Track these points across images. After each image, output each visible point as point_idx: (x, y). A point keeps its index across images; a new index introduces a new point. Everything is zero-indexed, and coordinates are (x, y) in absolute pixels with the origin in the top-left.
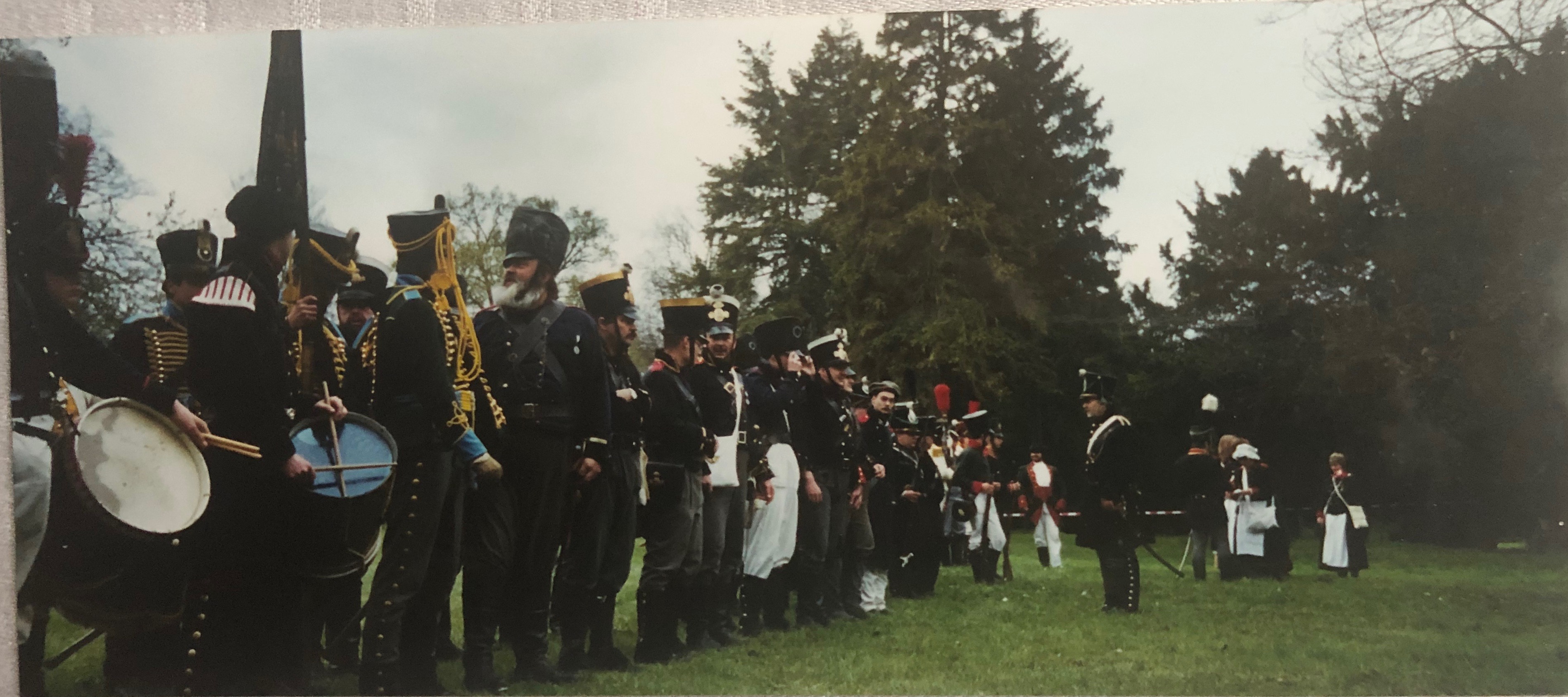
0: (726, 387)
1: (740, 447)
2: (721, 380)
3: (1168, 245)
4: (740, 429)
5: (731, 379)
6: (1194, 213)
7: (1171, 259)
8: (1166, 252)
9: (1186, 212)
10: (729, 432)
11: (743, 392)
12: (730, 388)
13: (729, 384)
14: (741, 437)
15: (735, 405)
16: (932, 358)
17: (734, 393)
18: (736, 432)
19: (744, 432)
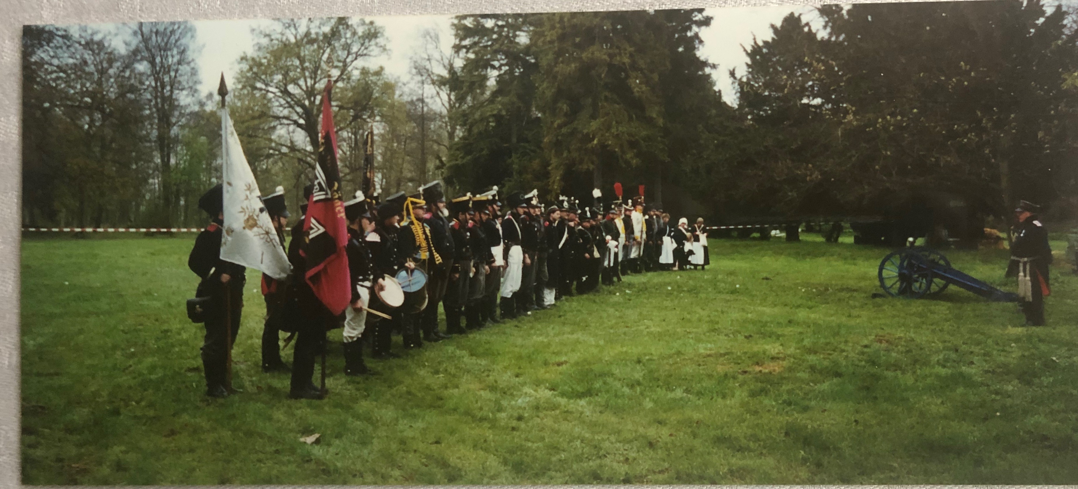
3: (734, 70)
6: (749, 51)
7: (735, 78)
8: (732, 74)
9: (745, 50)
16: (595, 142)
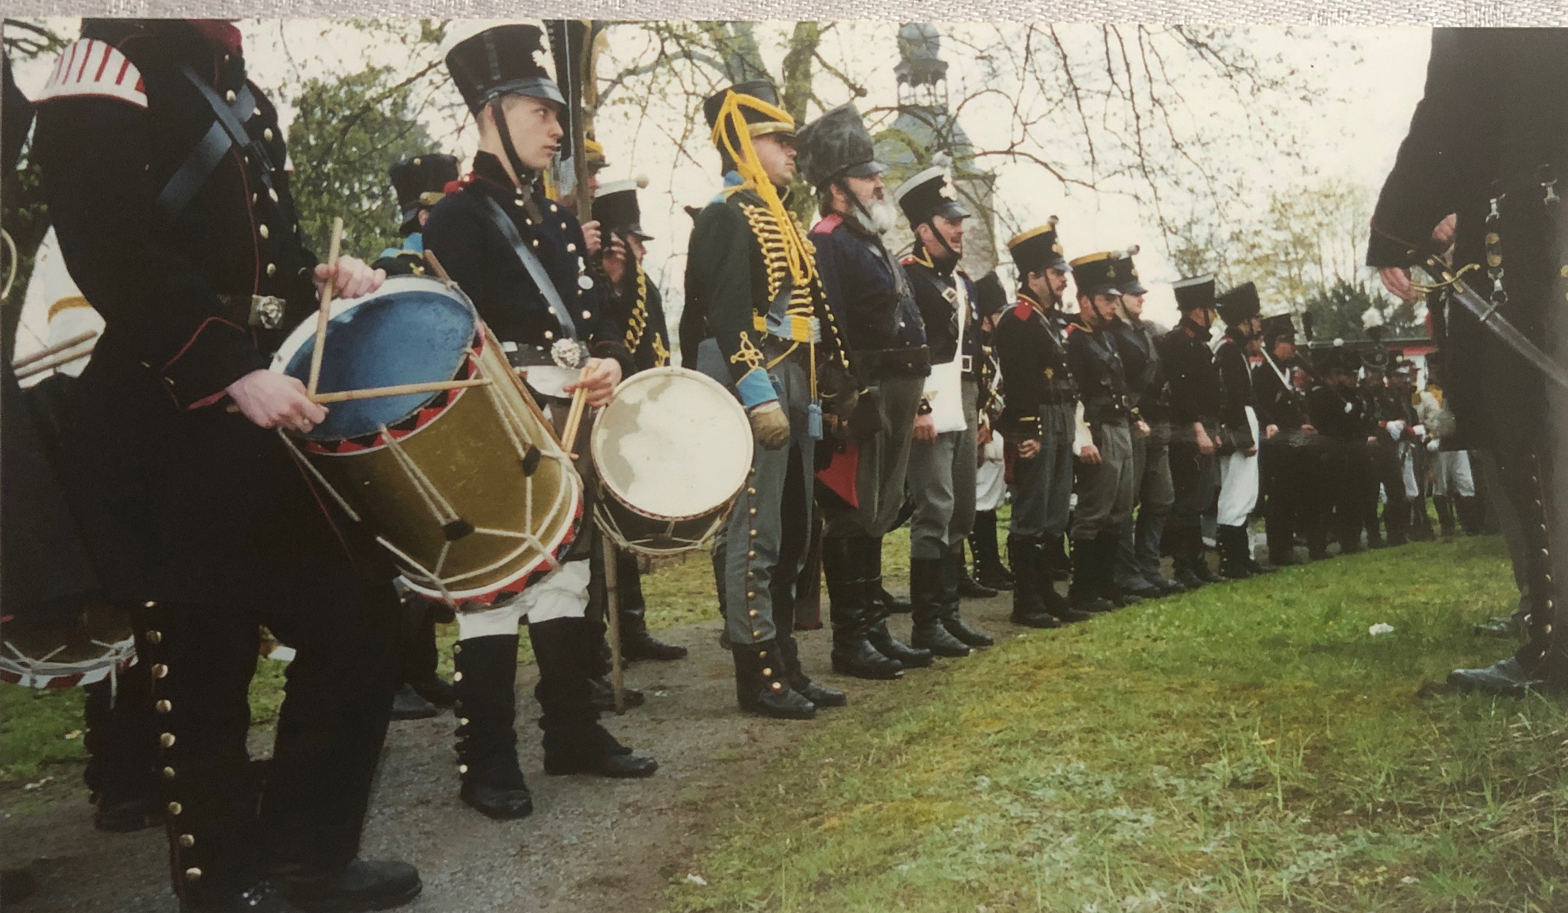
0: (944, 295)
1: (965, 377)
2: (939, 285)
4: (964, 353)
5: (953, 284)
10: (948, 357)
11: (969, 301)
12: (951, 296)
13: (950, 289)
14: (965, 363)
15: (956, 321)
17: (956, 301)
18: (959, 356)
19: (969, 357)
